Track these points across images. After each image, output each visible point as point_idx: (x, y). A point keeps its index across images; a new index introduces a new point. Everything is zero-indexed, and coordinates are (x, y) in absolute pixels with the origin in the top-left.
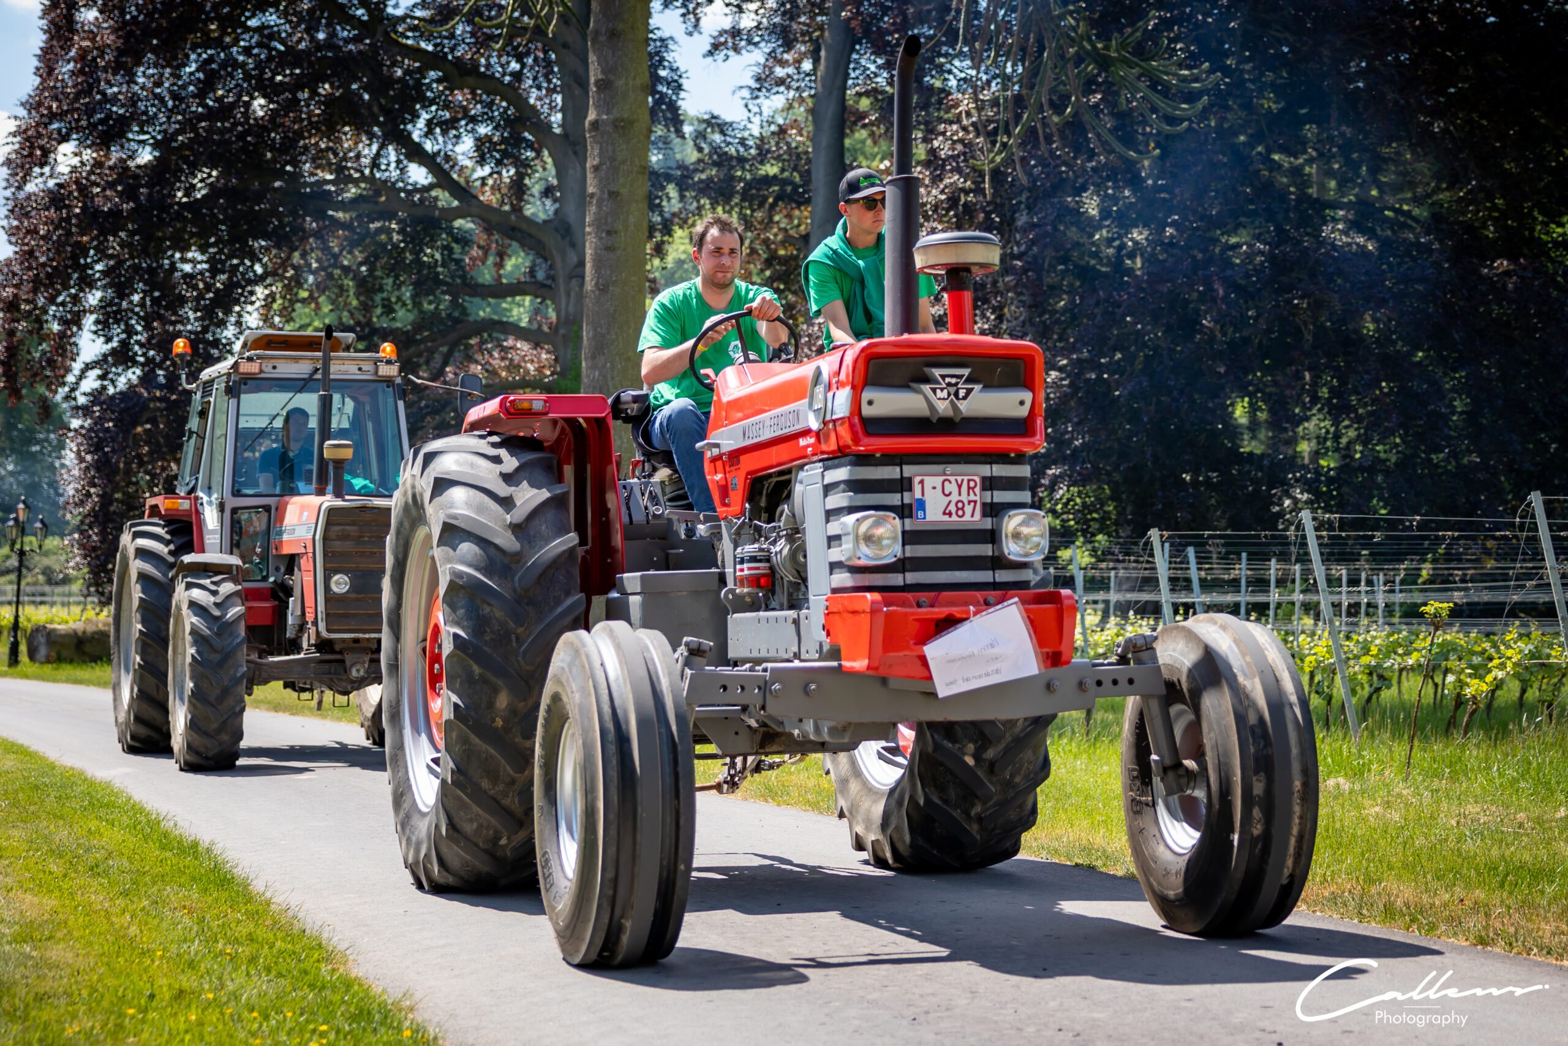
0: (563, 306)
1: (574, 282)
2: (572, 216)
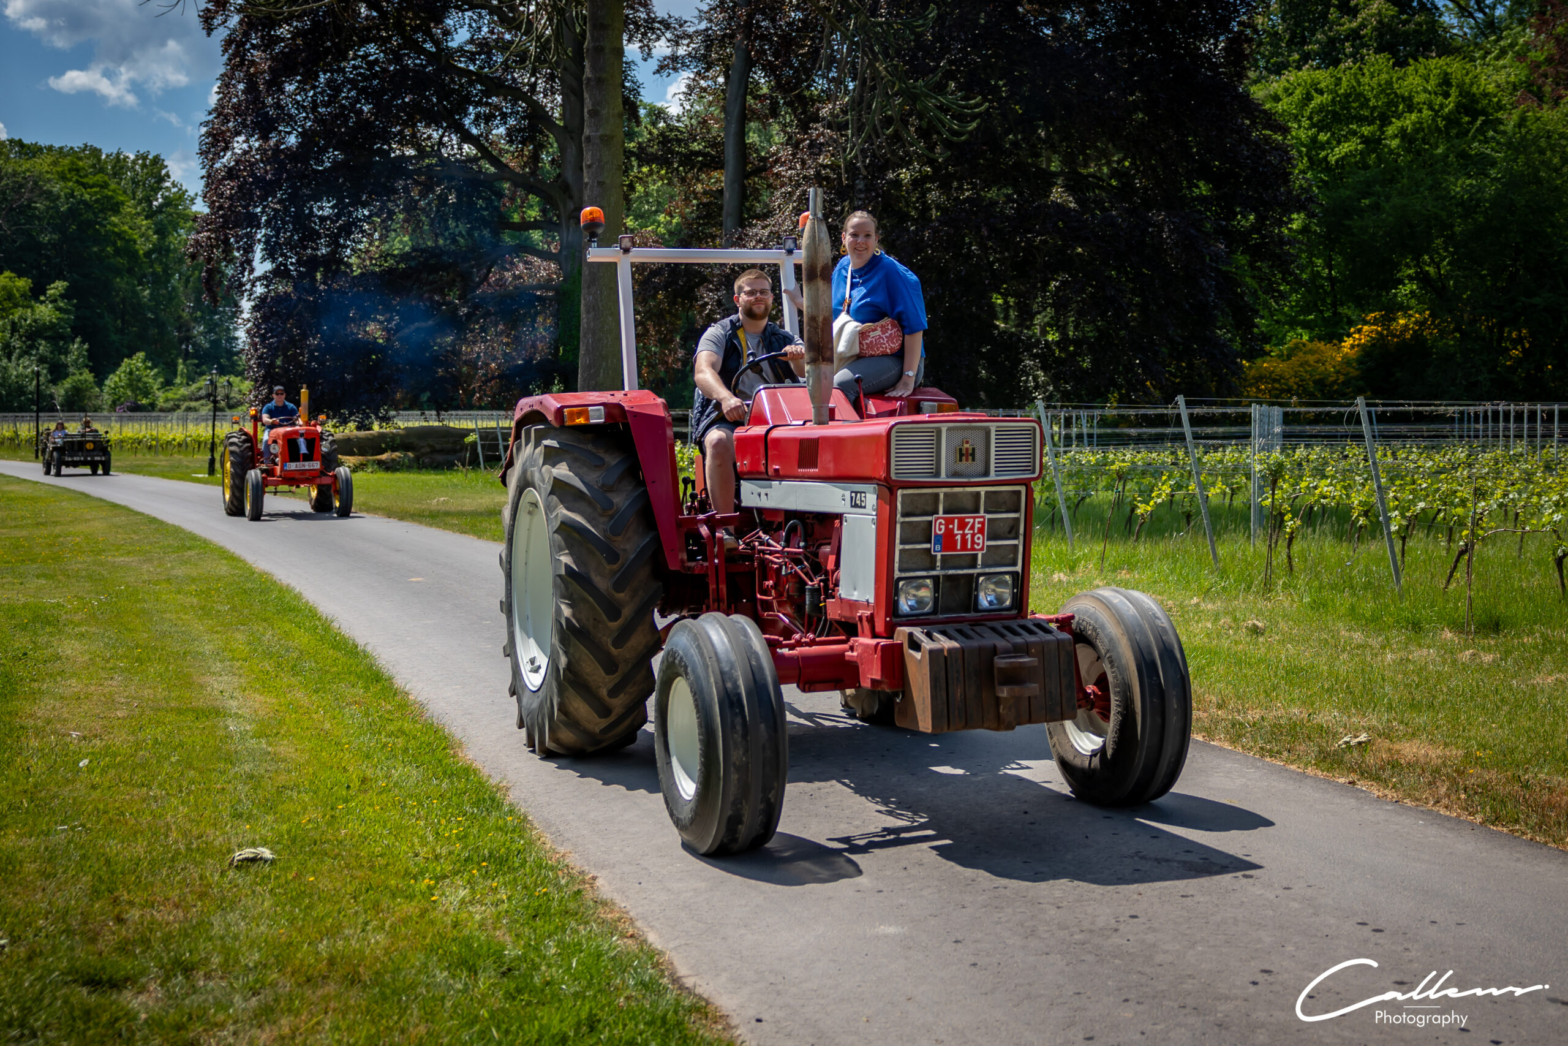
0: (565, 235)
1: (572, 221)
2: (569, 176)
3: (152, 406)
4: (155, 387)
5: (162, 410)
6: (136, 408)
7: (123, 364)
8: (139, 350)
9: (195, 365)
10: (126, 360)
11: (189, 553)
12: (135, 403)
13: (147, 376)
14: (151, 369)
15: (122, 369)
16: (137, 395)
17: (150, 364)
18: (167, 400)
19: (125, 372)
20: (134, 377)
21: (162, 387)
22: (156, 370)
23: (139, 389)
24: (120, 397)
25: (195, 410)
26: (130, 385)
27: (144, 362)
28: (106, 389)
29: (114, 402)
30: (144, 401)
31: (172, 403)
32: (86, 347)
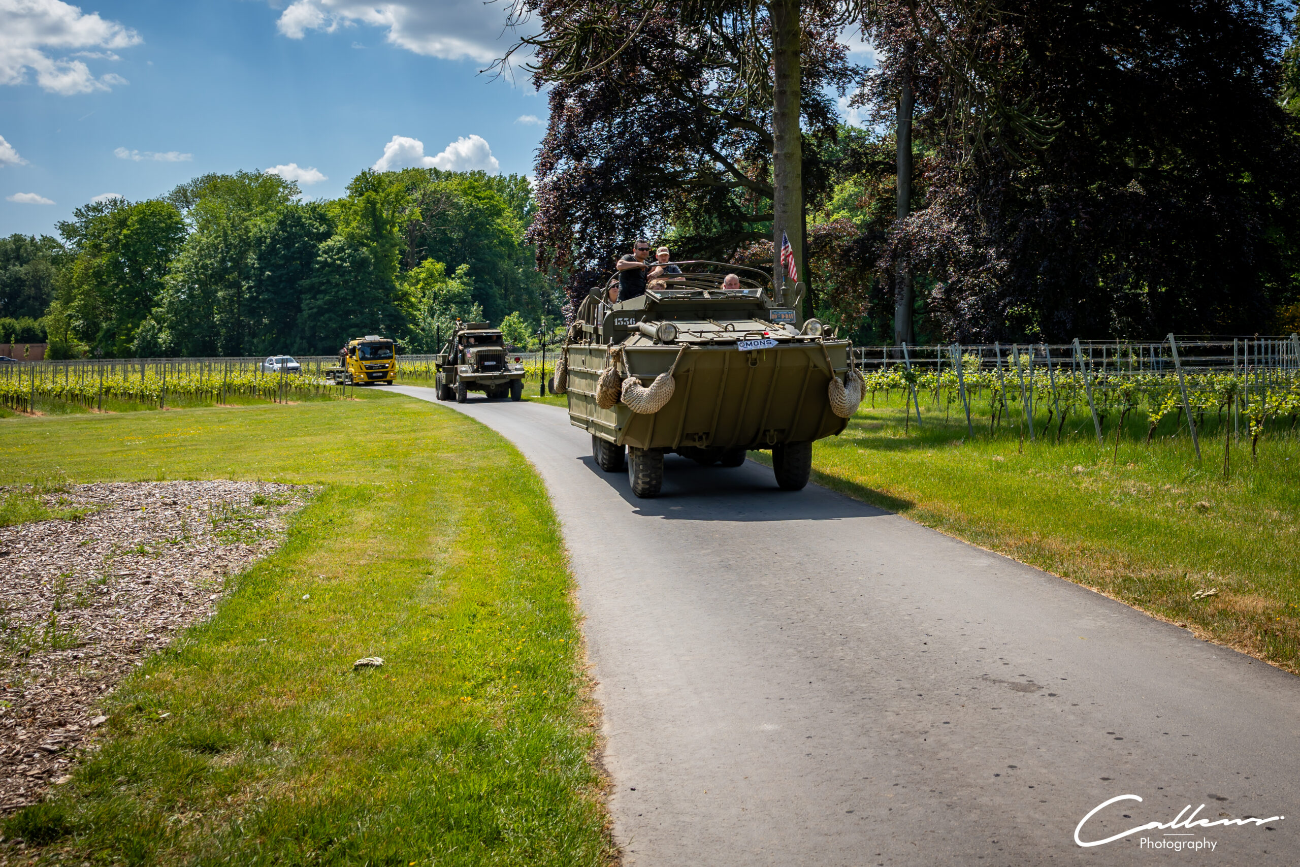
3: (525, 348)
4: (527, 335)
5: (531, 351)
6: (517, 350)
7: (505, 320)
8: (516, 310)
9: (552, 320)
10: (506, 317)
13: (521, 328)
14: (523, 323)
15: (503, 323)
16: (514, 341)
17: (522, 320)
18: (534, 344)
19: (506, 325)
20: (512, 328)
21: (531, 336)
22: (526, 324)
23: (516, 337)
25: (552, 350)
27: (518, 318)
30: (519, 345)
31: (537, 346)
32: (481, 308)
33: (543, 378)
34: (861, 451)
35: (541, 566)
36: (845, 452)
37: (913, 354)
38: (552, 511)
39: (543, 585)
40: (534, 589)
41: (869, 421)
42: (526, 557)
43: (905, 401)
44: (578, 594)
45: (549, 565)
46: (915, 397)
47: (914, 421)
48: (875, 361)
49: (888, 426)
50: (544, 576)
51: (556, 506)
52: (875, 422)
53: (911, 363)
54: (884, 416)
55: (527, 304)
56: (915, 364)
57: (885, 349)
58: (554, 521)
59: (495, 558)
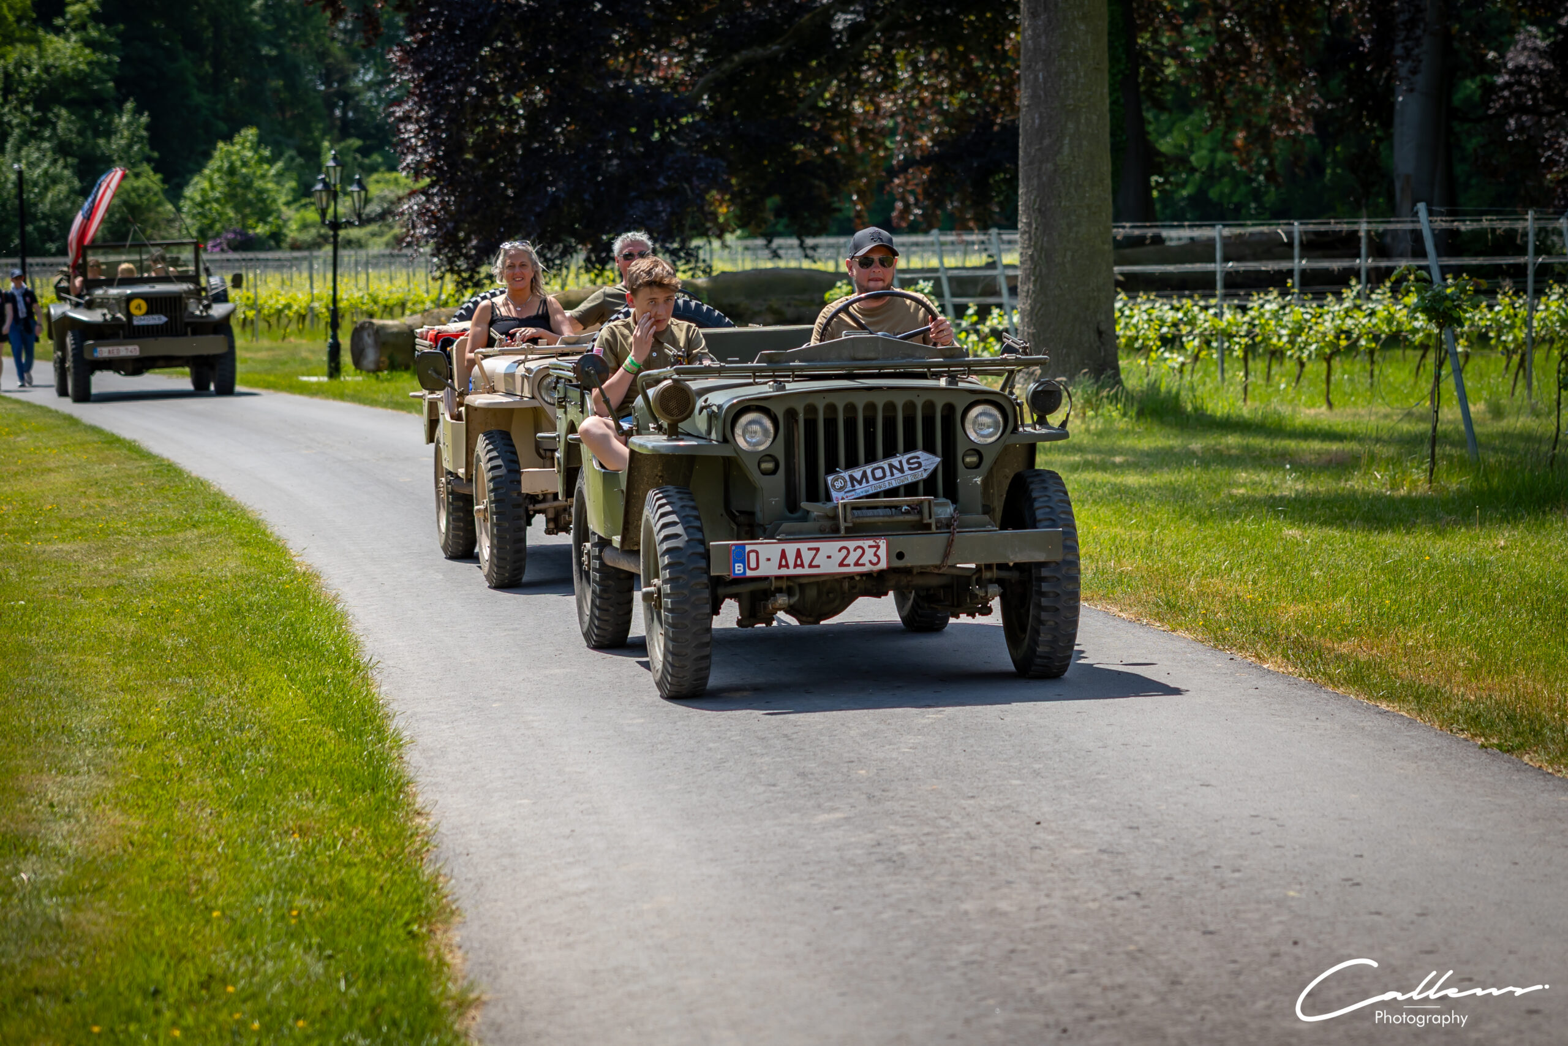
3: (276, 238)
4: (282, 199)
5: (295, 247)
6: (245, 243)
7: (217, 154)
8: (247, 124)
9: (359, 150)
10: (220, 144)
11: (189, 534)
12: (243, 233)
13: (263, 176)
14: (271, 161)
16: (245, 217)
17: (267, 153)
18: (305, 226)
19: (219, 169)
20: (236, 179)
21: (295, 200)
22: (280, 165)
23: (250, 204)
24: (214, 221)
25: (359, 244)
26: (231, 197)
27: (255, 148)
28: (186, 206)
29: (202, 232)
30: (261, 230)
31: (313, 231)
32: (144, 119)
33: (335, 325)
34: (1292, 532)
35: (347, 857)
36: (1242, 533)
37: (1449, 243)
38: (373, 704)
39: (356, 909)
40: (330, 920)
41: (1316, 445)
42: (302, 832)
43: (1426, 386)
44: (456, 937)
45: (370, 853)
46: (1458, 372)
47: (1453, 444)
48: (1336, 265)
49: (1373, 458)
50: (358, 884)
51: (384, 689)
52: (1335, 446)
53: (1444, 270)
54: (1361, 429)
55: (281, 107)
56: (1457, 271)
57: (1363, 227)
58: (380, 731)
59: (213, 835)
